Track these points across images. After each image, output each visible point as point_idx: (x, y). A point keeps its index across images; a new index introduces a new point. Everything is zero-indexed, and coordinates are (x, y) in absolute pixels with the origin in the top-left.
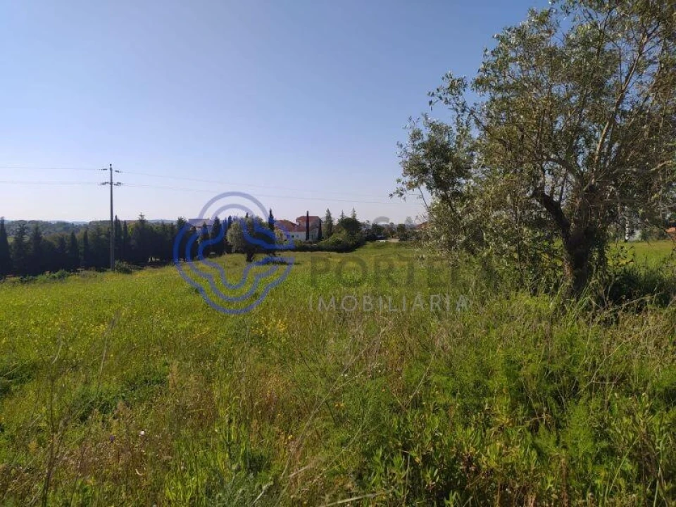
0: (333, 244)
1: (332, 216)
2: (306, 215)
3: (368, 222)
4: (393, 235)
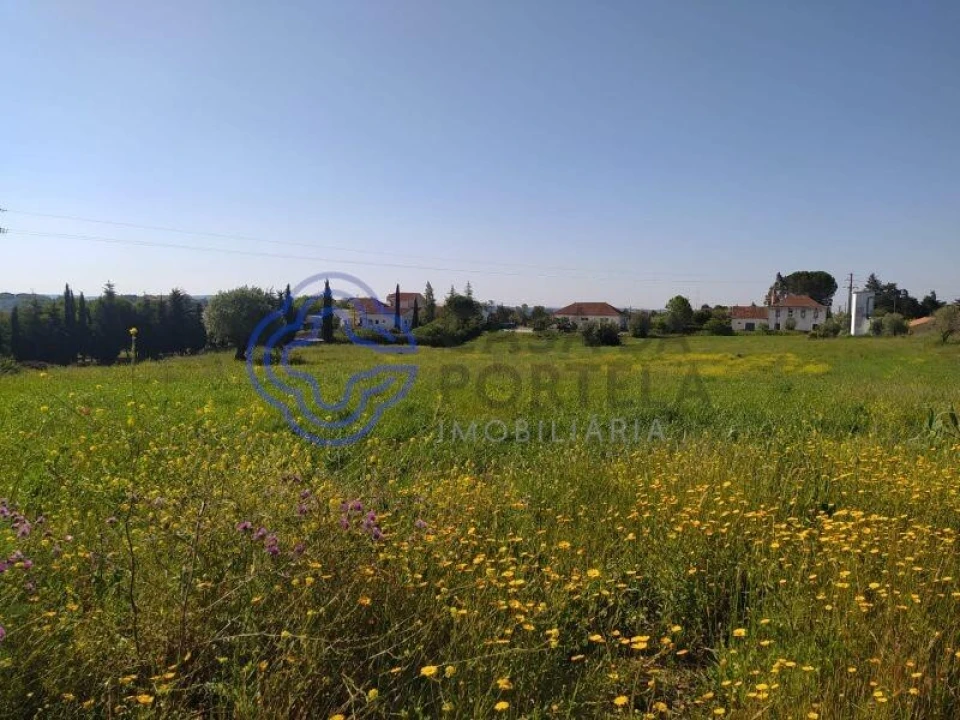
0: (429, 333)
1: (434, 292)
2: (395, 291)
3: (492, 302)
4: (525, 322)
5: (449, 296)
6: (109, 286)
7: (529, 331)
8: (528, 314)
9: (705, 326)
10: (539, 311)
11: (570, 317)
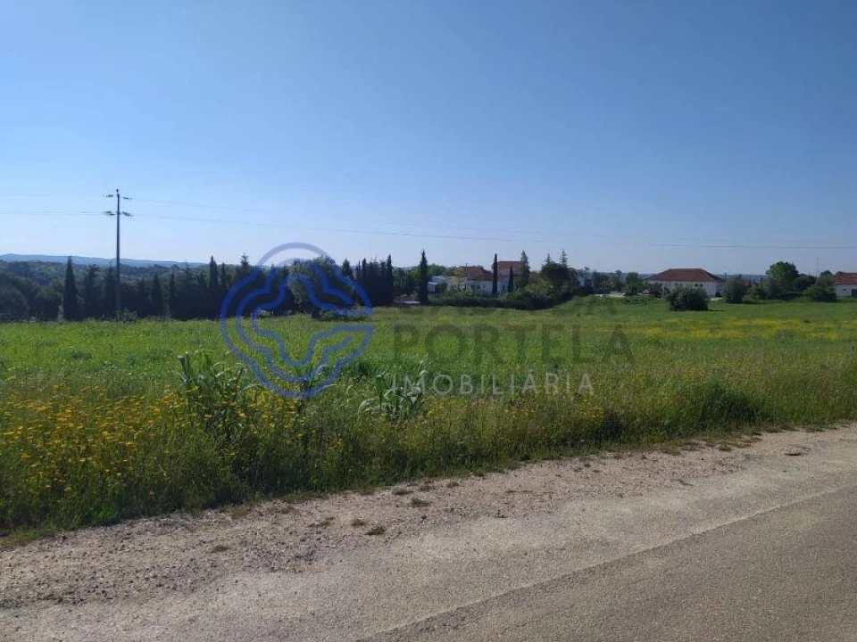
1: (529, 260)
3: (587, 269)
4: (619, 288)
5: (545, 263)
6: (244, 257)
7: (621, 296)
8: (623, 280)
9: (805, 292)
10: (633, 277)
11: (664, 283)
